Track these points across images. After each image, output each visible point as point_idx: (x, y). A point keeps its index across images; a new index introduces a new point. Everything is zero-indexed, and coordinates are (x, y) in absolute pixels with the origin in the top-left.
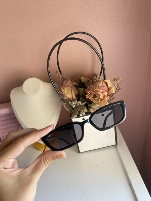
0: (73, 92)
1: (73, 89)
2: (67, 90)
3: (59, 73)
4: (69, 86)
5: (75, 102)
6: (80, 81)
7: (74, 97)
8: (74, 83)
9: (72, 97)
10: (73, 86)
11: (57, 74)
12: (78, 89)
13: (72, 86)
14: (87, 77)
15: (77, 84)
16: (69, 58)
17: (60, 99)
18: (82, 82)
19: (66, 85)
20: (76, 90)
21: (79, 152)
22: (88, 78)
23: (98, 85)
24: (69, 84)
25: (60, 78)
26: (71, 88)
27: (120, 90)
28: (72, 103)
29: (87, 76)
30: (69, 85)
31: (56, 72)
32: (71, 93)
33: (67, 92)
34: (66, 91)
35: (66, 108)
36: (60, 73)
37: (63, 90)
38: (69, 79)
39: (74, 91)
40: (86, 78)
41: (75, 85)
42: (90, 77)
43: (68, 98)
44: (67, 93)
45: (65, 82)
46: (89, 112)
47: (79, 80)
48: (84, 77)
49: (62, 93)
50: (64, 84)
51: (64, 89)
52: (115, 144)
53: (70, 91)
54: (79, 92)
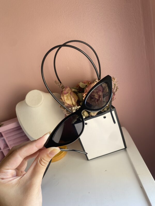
0: (72, 97)
2: (66, 97)
3: (58, 82)
4: (68, 93)
5: (75, 108)
6: (80, 87)
7: (74, 103)
8: (73, 90)
9: (72, 103)
10: (72, 93)
11: (56, 83)
12: (77, 95)
13: (70, 93)
15: (76, 90)
16: (68, 68)
17: (60, 106)
19: (65, 92)
20: (75, 96)
22: (87, 83)
24: (68, 91)
25: (60, 87)
27: (117, 89)
28: (72, 108)
29: (86, 82)
32: (71, 100)
34: (65, 98)
37: (62, 98)
38: (68, 86)
39: (73, 97)
40: (85, 83)
41: (74, 92)
42: (89, 83)
43: (68, 104)
44: (67, 99)
45: (64, 90)
46: (90, 116)
47: (78, 87)
48: (83, 83)
49: (62, 100)
50: (63, 92)
51: (63, 96)
52: (124, 148)
53: (69, 98)
54: (79, 98)
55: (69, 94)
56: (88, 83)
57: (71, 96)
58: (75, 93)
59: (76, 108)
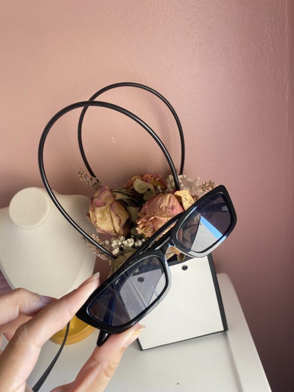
0: (113, 216)
1: (113, 211)
2: (100, 212)
3: (87, 174)
4: (105, 204)
5: (118, 242)
6: (133, 190)
7: (118, 229)
8: (119, 196)
9: (114, 228)
10: (115, 204)
11: (82, 177)
12: (126, 210)
13: (111, 205)
14: (151, 180)
15: (125, 197)
16: (113, 139)
18: (137, 192)
19: (99, 202)
20: (122, 212)
21: (141, 349)
23: (160, 206)
24: (105, 199)
25: (89, 184)
26: (108, 209)
28: (111, 243)
29: (149, 176)
30: (104, 201)
31: (80, 173)
32: (111, 220)
33: (102, 217)
34: (98, 215)
35: (100, 255)
36: (89, 174)
37: (91, 215)
38: (108, 188)
39: (117, 215)
40: (146, 181)
42: (157, 179)
43: (103, 231)
44: (101, 219)
45: (96, 195)
48: (143, 180)
49: (91, 220)
50: (95, 200)
51: (93, 211)
52: (223, 329)
53: (107, 216)
54: (130, 215)
55: (107, 207)
56: (155, 178)
57: (111, 211)
58: (123, 205)
59: (120, 243)
